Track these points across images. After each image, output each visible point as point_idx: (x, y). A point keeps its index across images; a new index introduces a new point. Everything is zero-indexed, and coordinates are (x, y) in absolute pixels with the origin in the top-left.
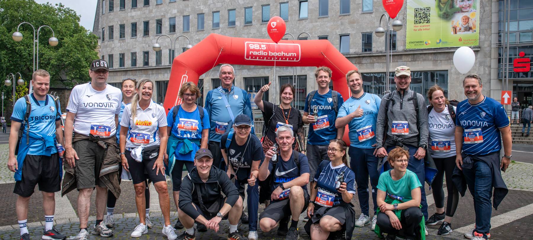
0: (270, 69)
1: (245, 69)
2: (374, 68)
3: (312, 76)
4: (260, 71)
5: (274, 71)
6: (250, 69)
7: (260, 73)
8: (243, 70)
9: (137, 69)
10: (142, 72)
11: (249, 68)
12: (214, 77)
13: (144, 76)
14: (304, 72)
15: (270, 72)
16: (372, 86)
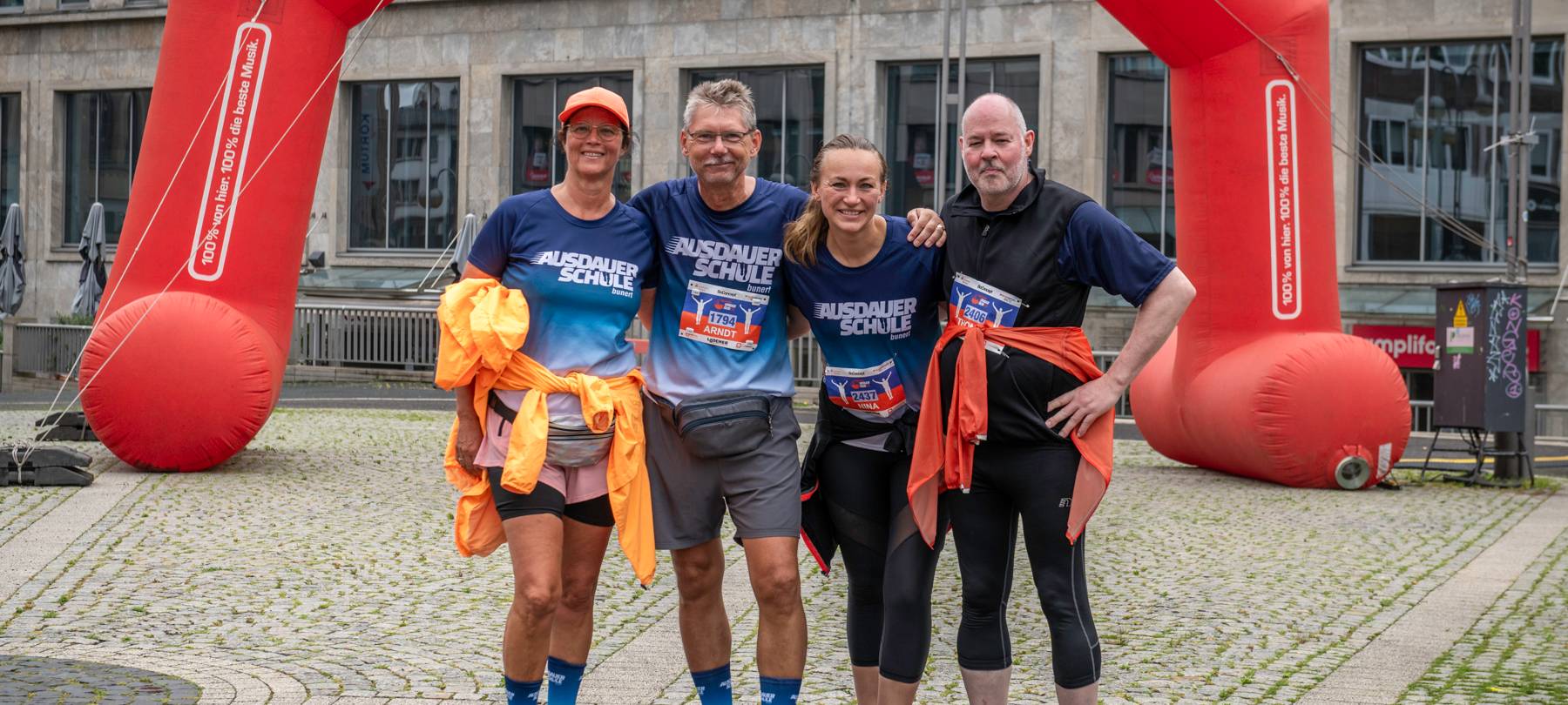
0: (829, 23)
1: (694, 22)
2: (1431, 13)
3: (1069, 60)
4: (776, 34)
5: (852, 31)
6: (720, 20)
7: (774, 44)
8: (681, 29)
9: (92, 17)
10: (118, 36)
11: (714, 16)
12: (516, 64)
13: (132, 55)
14: (1026, 40)
15: (832, 36)
16: (1415, 123)
